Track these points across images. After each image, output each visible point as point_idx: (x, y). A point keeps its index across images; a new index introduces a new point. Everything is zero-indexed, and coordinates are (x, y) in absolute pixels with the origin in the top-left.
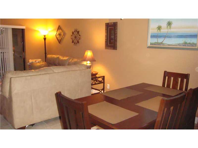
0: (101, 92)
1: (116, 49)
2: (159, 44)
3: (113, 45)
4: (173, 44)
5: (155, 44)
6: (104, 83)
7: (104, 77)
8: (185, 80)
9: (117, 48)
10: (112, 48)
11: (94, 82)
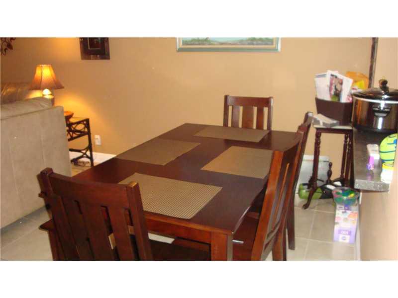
0: (85, 154)
1: (109, 58)
2: (200, 42)
3: (99, 49)
4: (230, 42)
5: (192, 43)
6: (89, 133)
7: (87, 121)
8: (266, 110)
9: (109, 55)
10: (98, 56)
11: (69, 135)
